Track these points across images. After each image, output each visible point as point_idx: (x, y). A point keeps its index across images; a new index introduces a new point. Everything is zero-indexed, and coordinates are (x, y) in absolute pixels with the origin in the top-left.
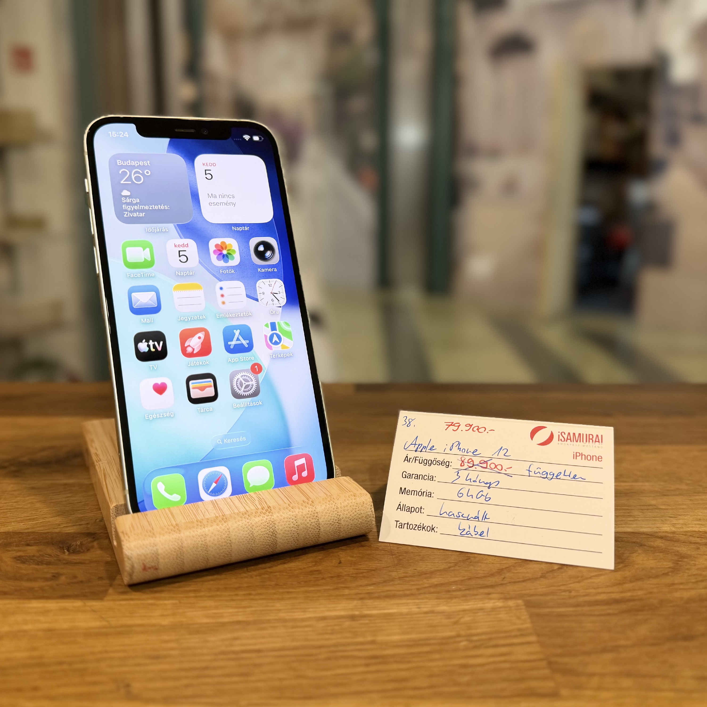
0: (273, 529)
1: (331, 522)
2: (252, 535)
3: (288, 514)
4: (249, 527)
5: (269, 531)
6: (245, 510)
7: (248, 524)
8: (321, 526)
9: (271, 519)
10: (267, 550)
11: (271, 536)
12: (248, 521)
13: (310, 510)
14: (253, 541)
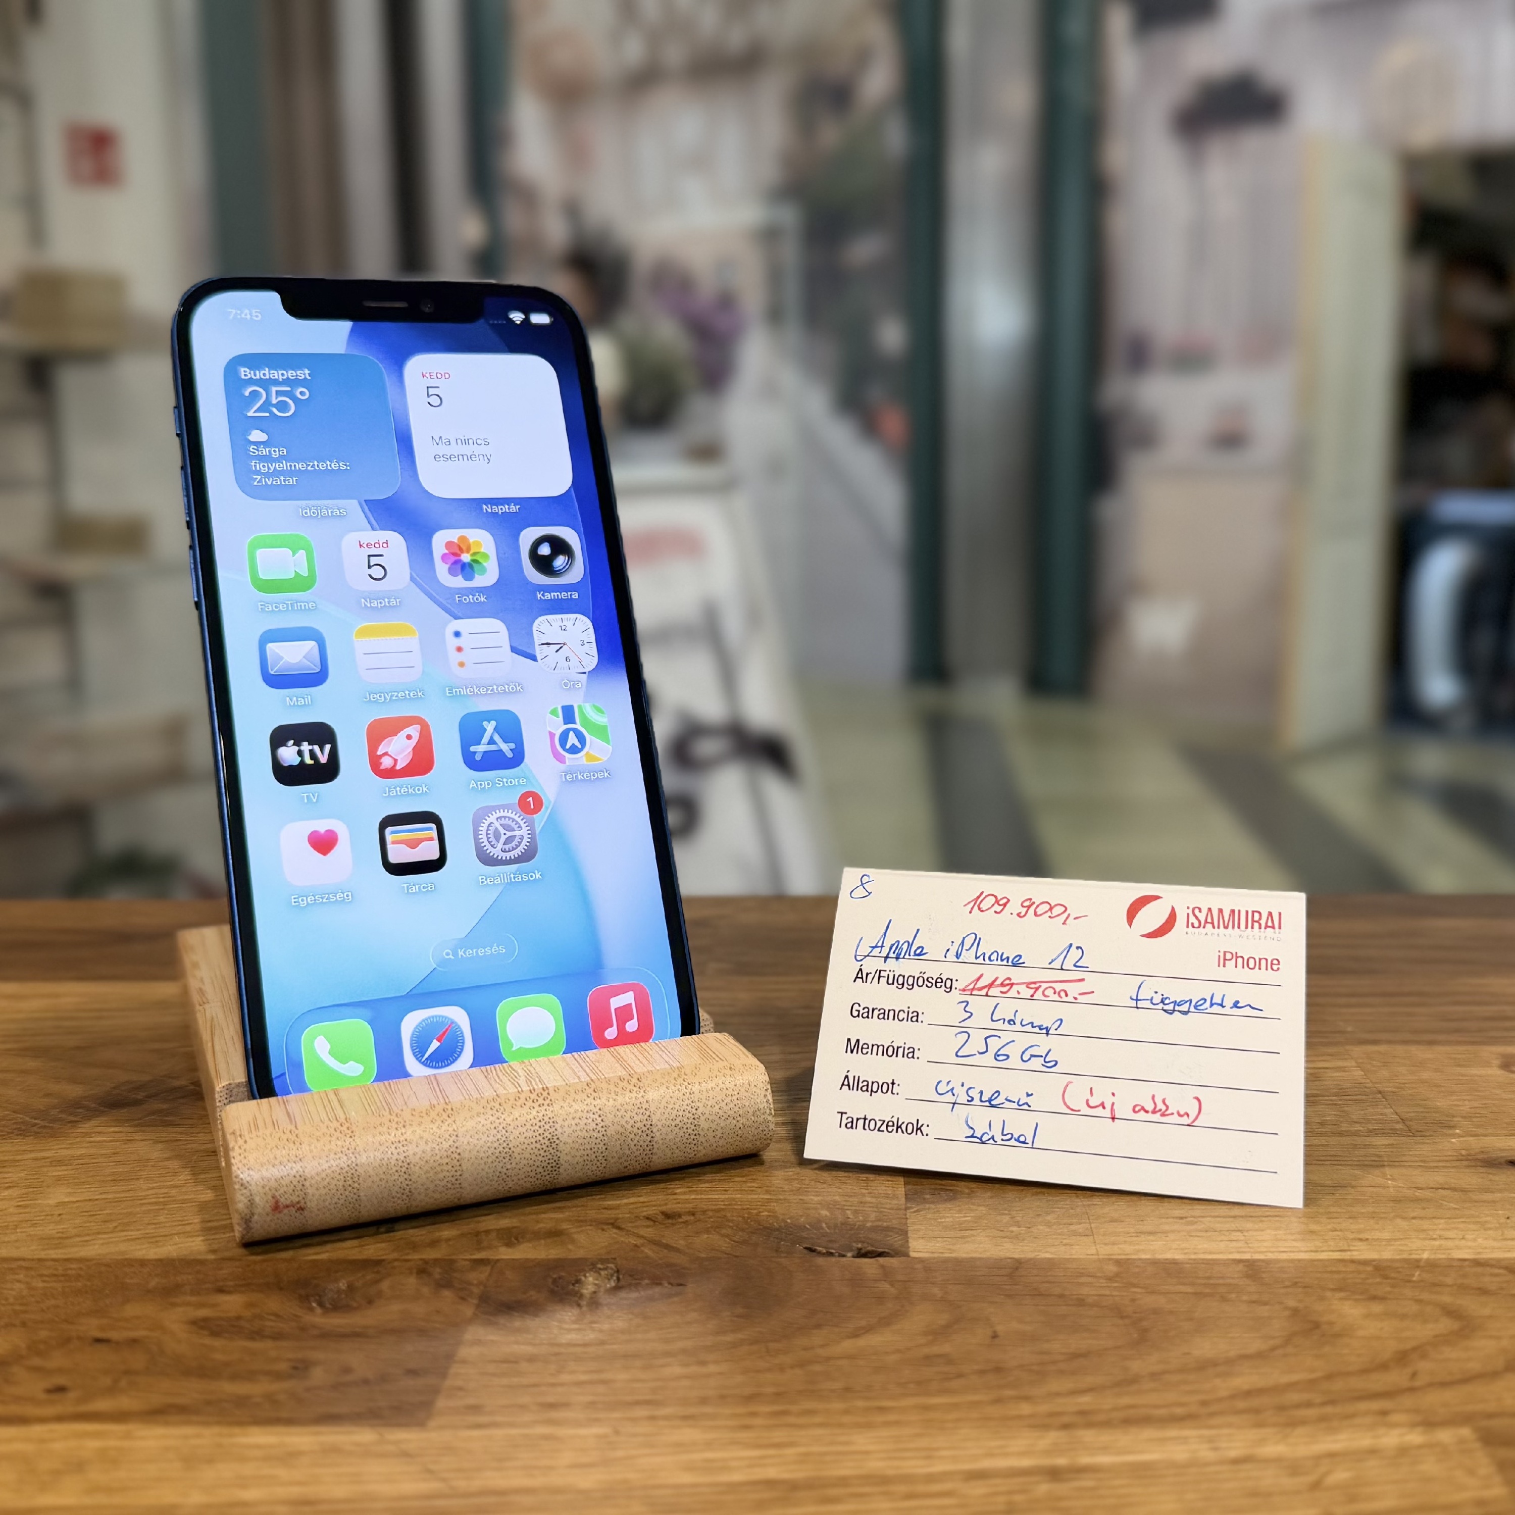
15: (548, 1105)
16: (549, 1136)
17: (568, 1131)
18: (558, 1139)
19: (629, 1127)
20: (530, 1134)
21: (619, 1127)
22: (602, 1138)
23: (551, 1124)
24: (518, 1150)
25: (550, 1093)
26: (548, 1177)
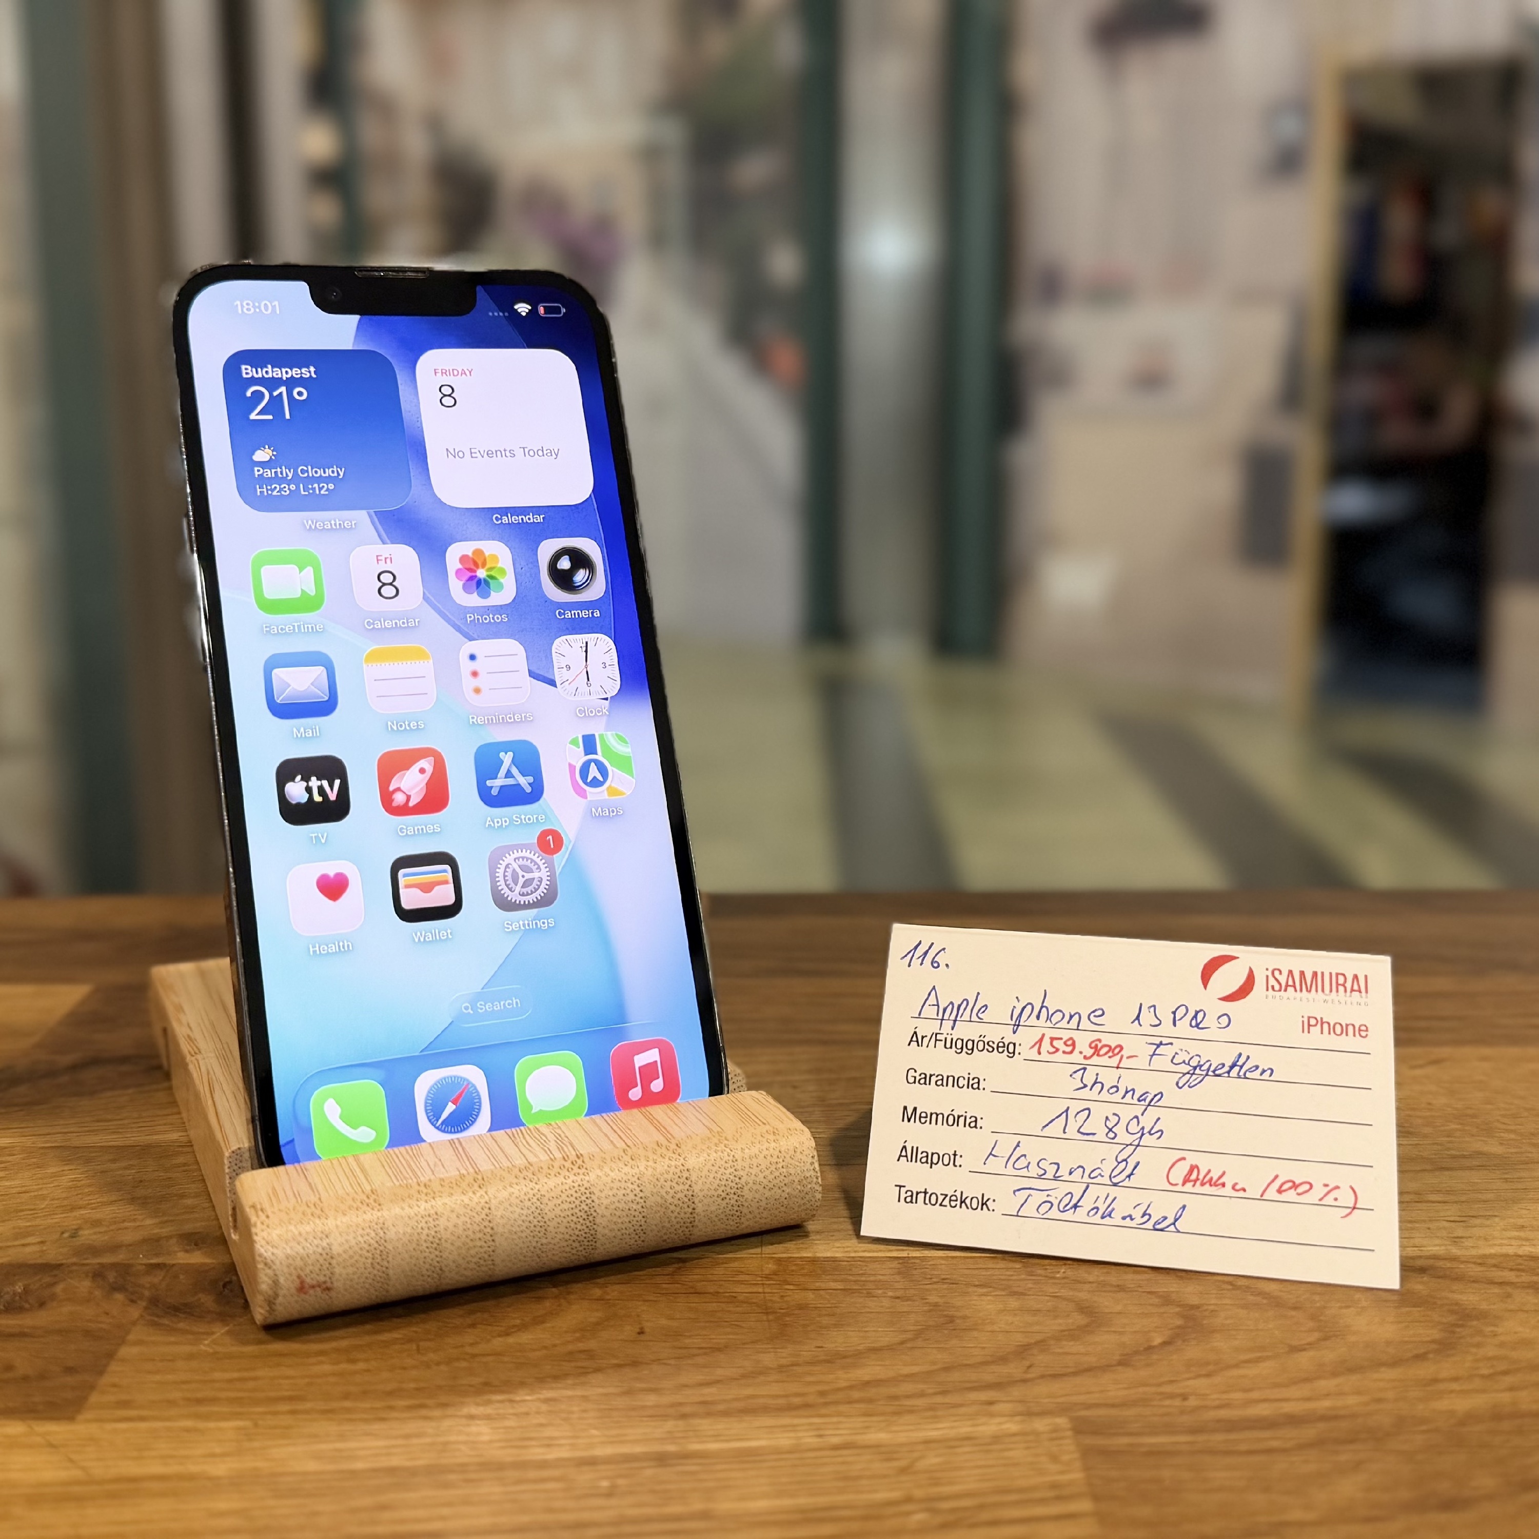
0: (587, 1205)
1: (720, 1192)
2: (540, 1218)
3: (623, 1171)
4: (535, 1200)
5: (579, 1208)
6: (526, 1161)
7: (531, 1192)
8: (696, 1201)
9: (585, 1182)
10: (574, 1251)
11: (584, 1219)
12: (532, 1185)
13: (673, 1163)
14: (543, 1230)
15: (584, 1174)
16: (586, 1208)
17: (606, 1202)
18: (595, 1211)
19: (669, 1198)
20: (566, 1206)
21: (659, 1198)
22: (641, 1210)
23: (588, 1195)
24: (552, 1224)
25: (585, 1160)
26: (584, 1252)
